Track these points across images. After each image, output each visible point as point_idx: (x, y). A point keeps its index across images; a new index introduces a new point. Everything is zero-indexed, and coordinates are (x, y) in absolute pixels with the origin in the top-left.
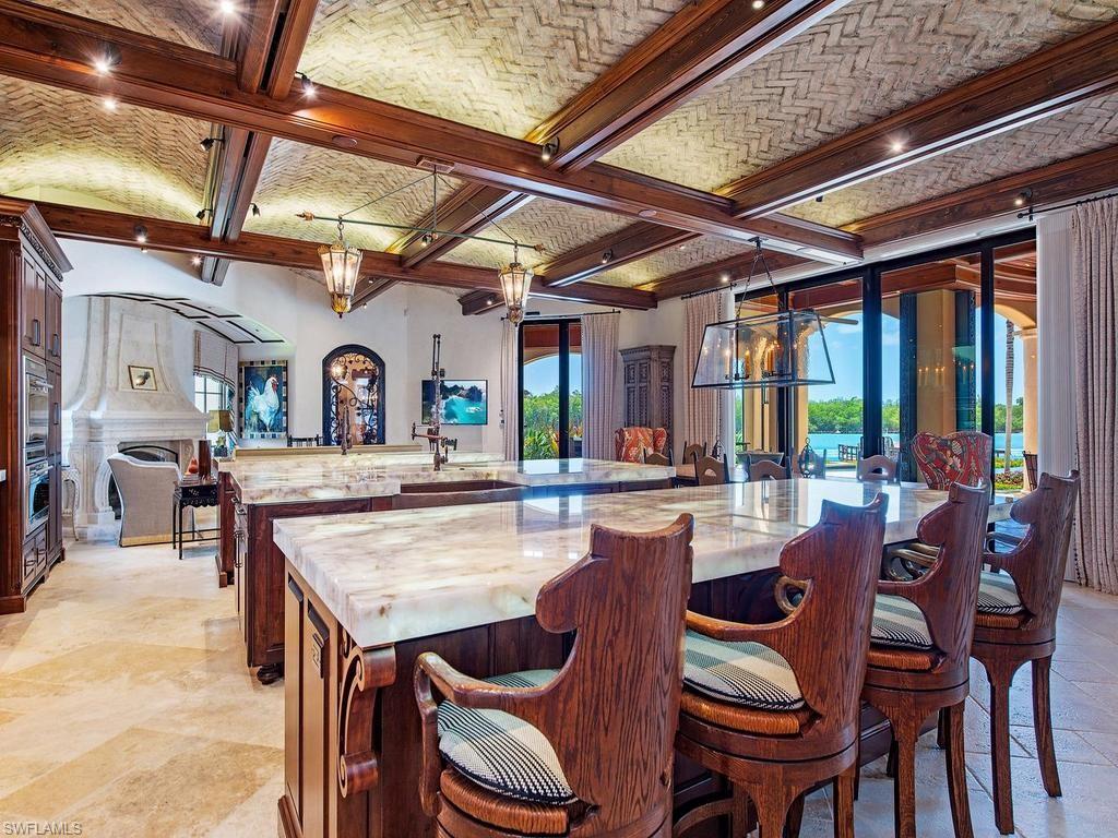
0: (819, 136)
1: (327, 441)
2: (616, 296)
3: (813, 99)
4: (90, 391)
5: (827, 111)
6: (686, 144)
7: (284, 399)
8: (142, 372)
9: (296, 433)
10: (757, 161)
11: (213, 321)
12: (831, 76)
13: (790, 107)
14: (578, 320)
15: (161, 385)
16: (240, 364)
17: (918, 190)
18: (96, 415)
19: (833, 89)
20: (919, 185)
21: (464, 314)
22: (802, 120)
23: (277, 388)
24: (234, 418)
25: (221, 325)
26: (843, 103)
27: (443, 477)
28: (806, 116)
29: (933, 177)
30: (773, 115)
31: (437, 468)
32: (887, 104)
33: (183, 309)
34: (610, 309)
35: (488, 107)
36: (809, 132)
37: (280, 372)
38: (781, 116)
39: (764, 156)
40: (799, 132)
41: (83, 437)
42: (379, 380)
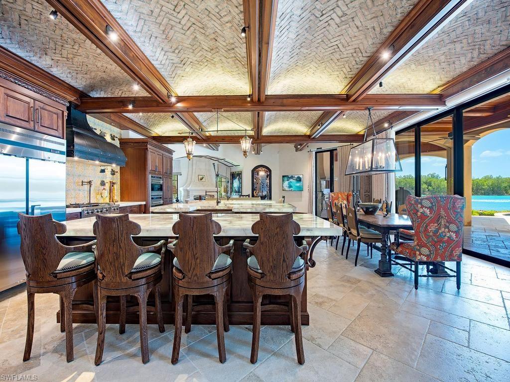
0: (366, 59)
1: (253, 196)
2: (344, 138)
3: (352, 45)
4: (188, 182)
5: (362, 48)
6: (321, 77)
7: (241, 183)
8: (202, 177)
9: (244, 194)
10: (350, 76)
11: (220, 161)
12: (351, 34)
13: (347, 52)
14: (336, 150)
15: (207, 180)
16: (231, 173)
17: (464, 64)
18: (188, 188)
19: (356, 38)
20: (463, 61)
21: (296, 151)
22: (355, 55)
23: (239, 180)
24: (229, 189)
25: (222, 161)
26: (365, 42)
27: (218, 208)
28: (355, 52)
29: (469, 55)
30: (342, 56)
31: (217, 205)
32: (384, 36)
33: (212, 158)
34: (349, 144)
35: (239, 86)
36: (361, 58)
37: (239, 175)
38: (345, 56)
39: (352, 73)
40: (357, 59)
41: (186, 194)
42: (269, 176)
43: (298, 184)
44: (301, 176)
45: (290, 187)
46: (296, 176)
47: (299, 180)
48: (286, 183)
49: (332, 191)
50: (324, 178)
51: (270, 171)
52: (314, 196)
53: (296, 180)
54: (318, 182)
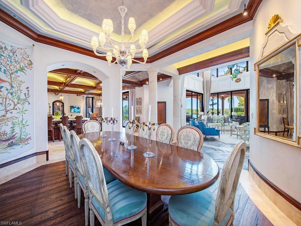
14: (94, 97)
21: (77, 96)
42: (63, 106)
43: (78, 110)
44: (79, 107)
45: (74, 111)
46: (77, 107)
47: (78, 108)
48: (73, 110)
49: (93, 112)
50: (90, 107)
51: (63, 103)
52: (85, 115)
53: (77, 108)
54: (87, 109)
